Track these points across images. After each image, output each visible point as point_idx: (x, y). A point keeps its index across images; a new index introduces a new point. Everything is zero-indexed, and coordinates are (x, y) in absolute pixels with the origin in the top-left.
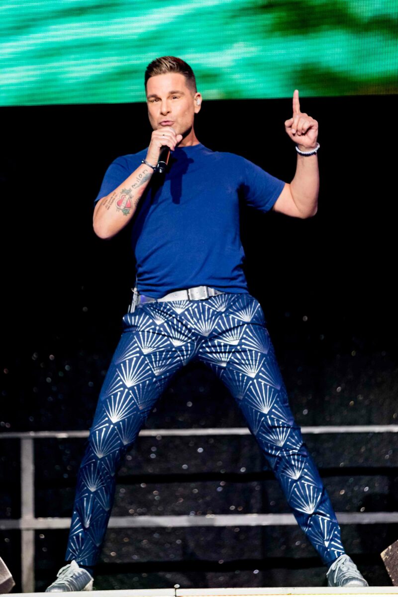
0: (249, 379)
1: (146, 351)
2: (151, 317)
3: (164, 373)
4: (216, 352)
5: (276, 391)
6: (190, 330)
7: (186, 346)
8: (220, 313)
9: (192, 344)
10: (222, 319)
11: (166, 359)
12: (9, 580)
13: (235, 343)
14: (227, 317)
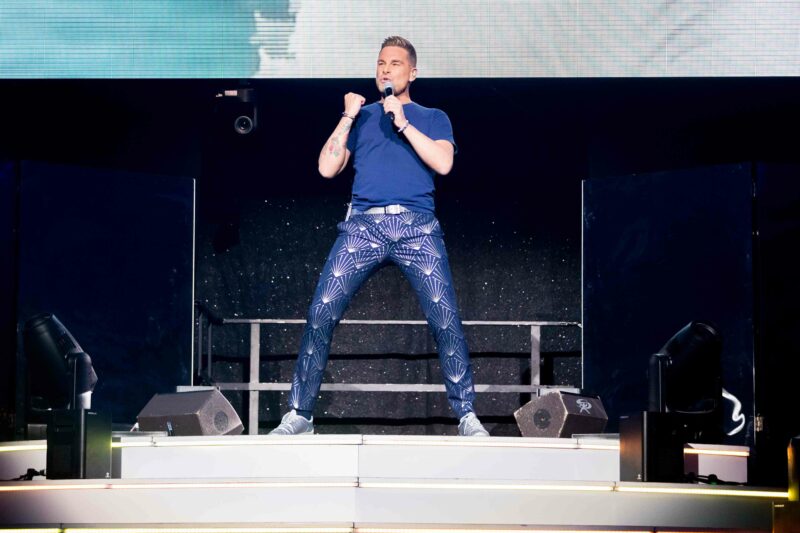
0: (426, 276)
1: (351, 251)
2: (357, 225)
3: (363, 267)
4: (403, 254)
5: (445, 286)
6: (384, 236)
7: (381, 249)
8: (407, 225)
9: (386, 248)
10: (408, 230)
11: (366, 256)
12: (240, 426)
13: (417, 248)
14: (413, 229)
